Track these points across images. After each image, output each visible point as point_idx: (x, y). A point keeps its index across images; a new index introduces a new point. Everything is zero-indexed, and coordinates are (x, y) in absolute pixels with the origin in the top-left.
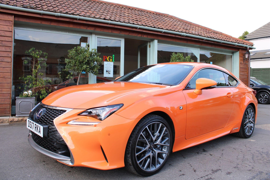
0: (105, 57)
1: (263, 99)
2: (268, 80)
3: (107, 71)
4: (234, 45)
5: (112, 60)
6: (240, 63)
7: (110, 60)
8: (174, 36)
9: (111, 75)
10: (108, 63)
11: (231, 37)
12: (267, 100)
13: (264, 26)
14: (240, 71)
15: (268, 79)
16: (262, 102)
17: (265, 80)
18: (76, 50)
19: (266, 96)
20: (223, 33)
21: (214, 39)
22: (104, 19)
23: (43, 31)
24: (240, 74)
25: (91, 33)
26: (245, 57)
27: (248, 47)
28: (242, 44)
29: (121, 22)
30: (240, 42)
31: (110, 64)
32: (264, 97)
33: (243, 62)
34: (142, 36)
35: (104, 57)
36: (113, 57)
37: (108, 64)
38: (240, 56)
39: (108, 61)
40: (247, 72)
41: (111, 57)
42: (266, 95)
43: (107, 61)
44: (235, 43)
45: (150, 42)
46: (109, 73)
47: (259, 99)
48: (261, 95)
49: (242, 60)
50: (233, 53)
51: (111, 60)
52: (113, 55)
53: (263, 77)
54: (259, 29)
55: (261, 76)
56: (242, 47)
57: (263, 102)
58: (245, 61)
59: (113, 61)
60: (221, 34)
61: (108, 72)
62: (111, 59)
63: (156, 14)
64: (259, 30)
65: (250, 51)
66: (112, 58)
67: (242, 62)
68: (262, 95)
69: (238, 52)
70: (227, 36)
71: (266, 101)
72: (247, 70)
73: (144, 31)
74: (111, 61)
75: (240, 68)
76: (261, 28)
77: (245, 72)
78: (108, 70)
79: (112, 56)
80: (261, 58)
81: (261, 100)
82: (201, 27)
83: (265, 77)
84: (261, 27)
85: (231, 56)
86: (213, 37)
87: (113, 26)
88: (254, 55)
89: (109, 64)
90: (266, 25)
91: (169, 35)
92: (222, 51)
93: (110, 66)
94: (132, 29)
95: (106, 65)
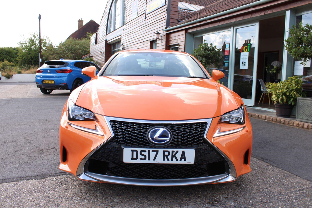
0: (242, 48)
3: (243, 63)
5: (248, 50)
7: (245, 50)
10: (244, 54)
23: (206, 34)
39: (244, 52)
41: (247, 47)
43: (243, 52)
46: (245, 65)
51: (247, 49)
59: (249, 51)
61: (243, 64)
66: (248, 47)
74: (247, 51)
78: (244, 61)
79: (248, 45)
93: (245, 56)
95: (242, 56)
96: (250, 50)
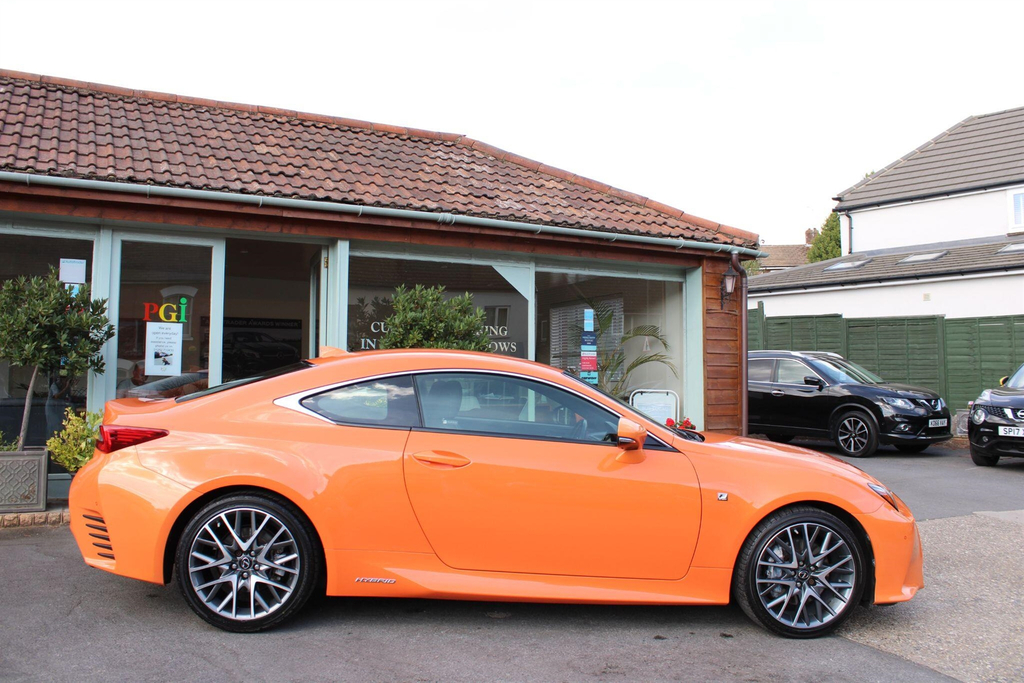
0: (151, 308)
1: (854, 438)
2: (900, 362)
3: (157, 356)
4: (673, 247)
5: (178, 318)
6: (707, 312)
7: (168, 317)
8: (408, 225)
9: (174, 370)
10: (160, 328)
11: (680, 215)
12: (865, 441)
13: (907, 158)
14: (706, 340)
15: (900, 357)
16: (849, 447)
17: (892, 362)
18: (14, 290)
19: (862, 428)
20: (651, 201)
21: (582, 227)
22: (131, 180)
24: (706, 352)
25: (97, 228)
26: (724, 288)
27: (736, 250)
28: (708, 241)
29: (193, 187)
30: (697, 235)
31: (168, 331)
32: (855, 429)
33: (719, 308)
34: (285, 231)
35: (147, 305)
36: (183, 308)
37: (162, 331)
38: (705, 286)
39: (161, 321)
40: (738, 342)
41: (175, 307)
42: (862, 423)
43: (157, 319)
44: (678, 237)
45: (327, 248)
46: (166, 363)
47: (841, 438)
48: (846, 422)
49: (712, 301)
50: (684, 273)
51: (174, 315)
52: (183, 300)
53: (884, 352)
54: (889, 167)
55: (875, 346)
56: (712, 250)
57: (852, 450)
58: (726, 305)
59: (183, 319)
60: (644, 203)
61: (162, 359)
62: (174, 311)
63: (409, 139)
64: (888, 172)
65: (744, 265)
66: (179, 309)
67: (716, 307)
68: (850, 422)
69: (699, 272)
70: (661, 211)
71: (862, 444)
72: (736, 335)
73: (286, 214)
74: (174, 319)
75: (707, 329)
76: (895, 166)
77: (732, 343)
78: (162, 350)
79: (179, 303)
80: (879, 280)
81: (845, 441)
82: (573, 180)
83: (889, 352)
84: (898, 162)
85: (681, 284)
86: (578, 223)
87: (165, 203)
88: (863, 265)
89: (165, 331)
90: (914, 153)
91: (389, 223)
92: (636, 270)
93: (168, 336)
94: (238, 210)
95: (154, 333)
96: (187, 318)
